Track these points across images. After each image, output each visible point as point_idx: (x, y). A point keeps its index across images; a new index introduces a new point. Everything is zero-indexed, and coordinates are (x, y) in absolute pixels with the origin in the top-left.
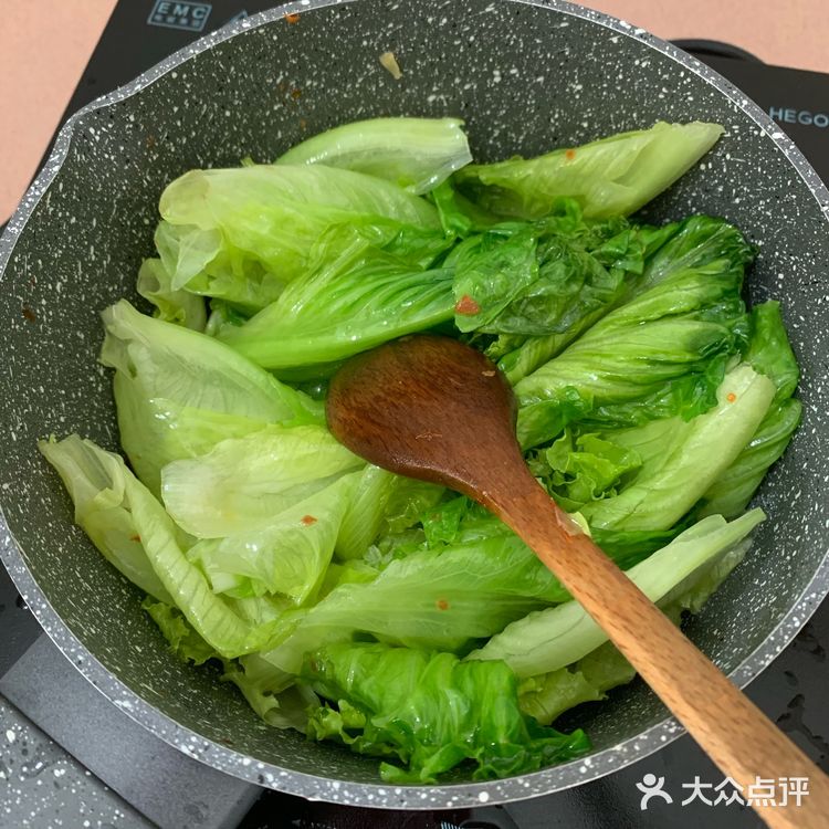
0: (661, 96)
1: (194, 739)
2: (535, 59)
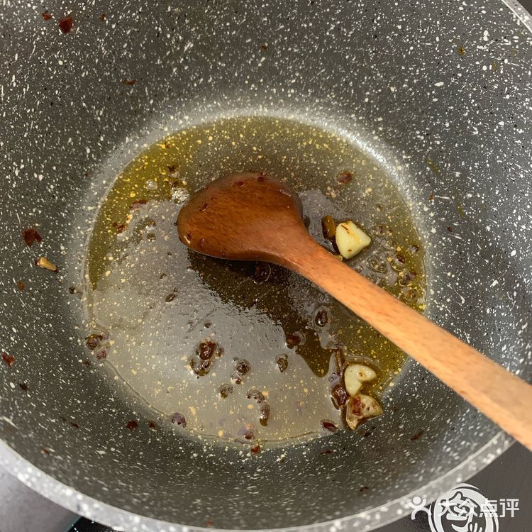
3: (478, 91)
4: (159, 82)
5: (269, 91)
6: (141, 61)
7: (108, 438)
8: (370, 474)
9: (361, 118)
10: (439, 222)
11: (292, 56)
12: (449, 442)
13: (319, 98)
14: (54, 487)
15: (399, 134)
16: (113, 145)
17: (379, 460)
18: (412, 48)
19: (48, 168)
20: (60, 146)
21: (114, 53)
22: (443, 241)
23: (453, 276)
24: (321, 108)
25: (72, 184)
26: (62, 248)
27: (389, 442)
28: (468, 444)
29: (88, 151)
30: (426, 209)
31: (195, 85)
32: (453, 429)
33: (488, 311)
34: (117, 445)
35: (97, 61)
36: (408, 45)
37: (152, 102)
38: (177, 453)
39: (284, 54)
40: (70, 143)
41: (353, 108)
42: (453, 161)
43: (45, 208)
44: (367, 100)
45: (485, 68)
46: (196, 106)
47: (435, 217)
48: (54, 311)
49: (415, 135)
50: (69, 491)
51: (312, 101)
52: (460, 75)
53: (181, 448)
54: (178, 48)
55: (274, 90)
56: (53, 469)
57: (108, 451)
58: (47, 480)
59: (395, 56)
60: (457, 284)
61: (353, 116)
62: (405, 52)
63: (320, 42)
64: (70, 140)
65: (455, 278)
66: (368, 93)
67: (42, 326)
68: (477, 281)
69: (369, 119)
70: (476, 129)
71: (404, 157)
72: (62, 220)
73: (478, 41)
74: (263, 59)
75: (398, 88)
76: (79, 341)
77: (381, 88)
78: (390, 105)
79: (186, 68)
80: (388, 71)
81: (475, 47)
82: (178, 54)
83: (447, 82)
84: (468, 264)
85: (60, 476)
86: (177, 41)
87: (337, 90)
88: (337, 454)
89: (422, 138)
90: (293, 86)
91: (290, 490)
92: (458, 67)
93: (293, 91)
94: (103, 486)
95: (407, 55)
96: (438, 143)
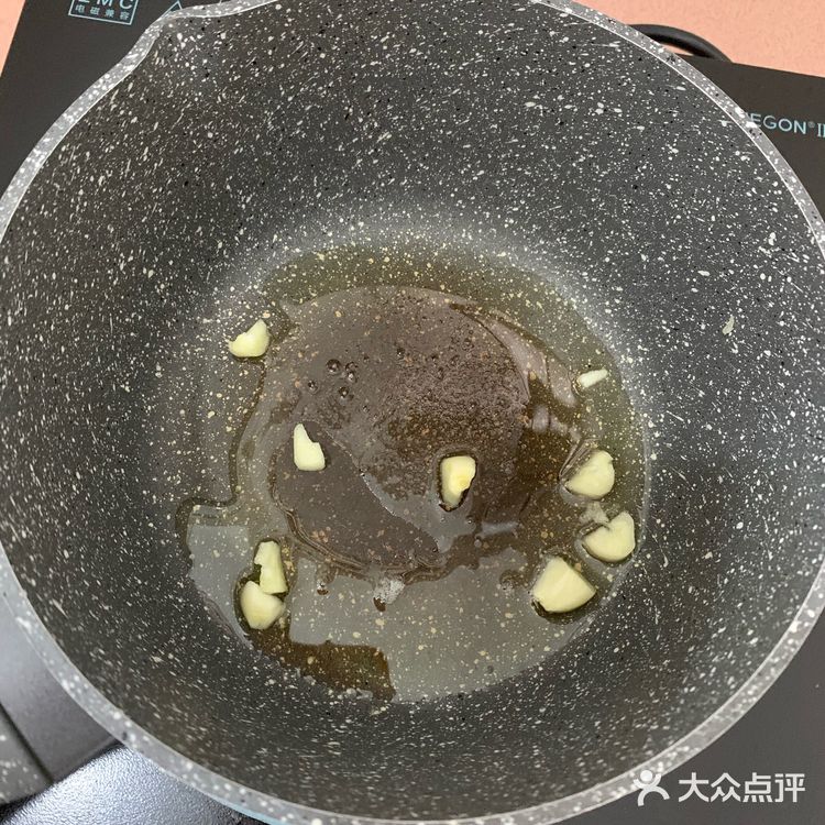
0: (749, 194)
1: (77, 678)
2: (641, 107)
3: (749, 301)
4: (334, 173)
5: (479, 214)
6: (317, 144)
7: (168, 638)
8: (483, 766)
9: (594, 280)
10: (663, 447)
11: (521, 178)
12: (586, 754)
13: (545, 239)
14: (101, 706)
15: (639, 316)
16: (254, 242)
17: (500, 748)
18: (679, 217)
19: (163, 262)
20: (185, 236)
21: (283, 130)
22: (662, 474)
23: (663, 526)
24: (545, 252)
25: (190, 286)
26: (159, 368)
27: (521, 726)
28: (605, 765)
29: (220, 245)
30: (651, 425)
31: (383, 185)
32: (598, 737)
33: (690, 590)
34: (176, 650)
35: (258, 136)
36: (675, 212)
37: (319, 195)
38: (250, 674)
39: (511, 173)
40: (198, 234)
41: (587, 264)
42: (700, 374)
43: (148, 313)
44: (607, 260)
45: (763, 277)
46: (377, 211)
47: (659, 440)
48: (130, 452)
49: (660, 324)
50: (118, 715)
51: (534, 240)
52: (732, 272)
53: (255, 668)
54: (370, 137)
55: (488, 213)
56: (102, 680)
57: (165, 658)
58: (94, 695)
59: (656, 218)
60: (665, 538)
61: (585, 274)
62: (669, 218)
63: (562, 172)
64: (200, 228)
65: (664, 530)
66: (611, 252)
67: (112, 471)
68: (689, 543)
69: (605, 285)
70: (736, 346)
71: (639, 347)
72: (165, 330)
73: (761, 240)
74: (482, 172)
75: (651, 259)
76: (154, 497)
77: (629, 251)
78: (637, 276)
79: (375, 161)
80: (643, 234)
81: (756, 247)
82: (368, 143)
83: (714, 274)
84: (684, 516)
85: (109, 692)
86: (371, 128)
87: (570, 235)
88: (453, 723)
89: (668, 331)
90: (514, 215)
91: (380, 760)
92: (732, 261)
93: (512, 221)
94: (155, 711)
95: (671, 224)
96: (687, 344)
